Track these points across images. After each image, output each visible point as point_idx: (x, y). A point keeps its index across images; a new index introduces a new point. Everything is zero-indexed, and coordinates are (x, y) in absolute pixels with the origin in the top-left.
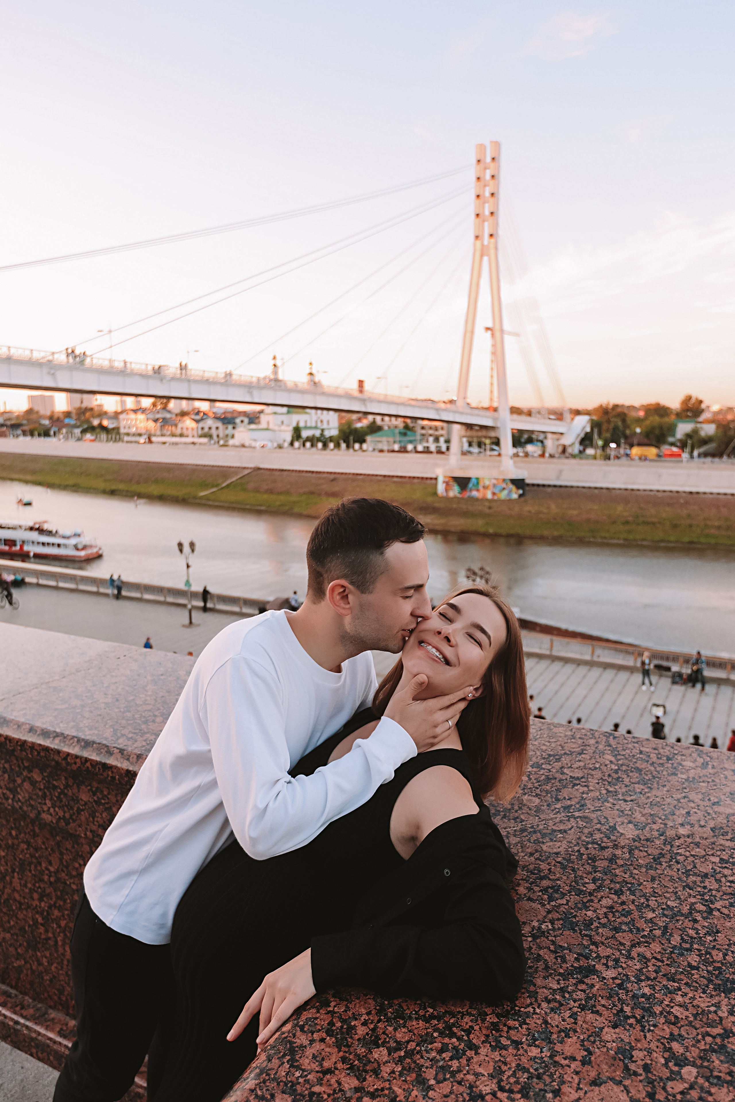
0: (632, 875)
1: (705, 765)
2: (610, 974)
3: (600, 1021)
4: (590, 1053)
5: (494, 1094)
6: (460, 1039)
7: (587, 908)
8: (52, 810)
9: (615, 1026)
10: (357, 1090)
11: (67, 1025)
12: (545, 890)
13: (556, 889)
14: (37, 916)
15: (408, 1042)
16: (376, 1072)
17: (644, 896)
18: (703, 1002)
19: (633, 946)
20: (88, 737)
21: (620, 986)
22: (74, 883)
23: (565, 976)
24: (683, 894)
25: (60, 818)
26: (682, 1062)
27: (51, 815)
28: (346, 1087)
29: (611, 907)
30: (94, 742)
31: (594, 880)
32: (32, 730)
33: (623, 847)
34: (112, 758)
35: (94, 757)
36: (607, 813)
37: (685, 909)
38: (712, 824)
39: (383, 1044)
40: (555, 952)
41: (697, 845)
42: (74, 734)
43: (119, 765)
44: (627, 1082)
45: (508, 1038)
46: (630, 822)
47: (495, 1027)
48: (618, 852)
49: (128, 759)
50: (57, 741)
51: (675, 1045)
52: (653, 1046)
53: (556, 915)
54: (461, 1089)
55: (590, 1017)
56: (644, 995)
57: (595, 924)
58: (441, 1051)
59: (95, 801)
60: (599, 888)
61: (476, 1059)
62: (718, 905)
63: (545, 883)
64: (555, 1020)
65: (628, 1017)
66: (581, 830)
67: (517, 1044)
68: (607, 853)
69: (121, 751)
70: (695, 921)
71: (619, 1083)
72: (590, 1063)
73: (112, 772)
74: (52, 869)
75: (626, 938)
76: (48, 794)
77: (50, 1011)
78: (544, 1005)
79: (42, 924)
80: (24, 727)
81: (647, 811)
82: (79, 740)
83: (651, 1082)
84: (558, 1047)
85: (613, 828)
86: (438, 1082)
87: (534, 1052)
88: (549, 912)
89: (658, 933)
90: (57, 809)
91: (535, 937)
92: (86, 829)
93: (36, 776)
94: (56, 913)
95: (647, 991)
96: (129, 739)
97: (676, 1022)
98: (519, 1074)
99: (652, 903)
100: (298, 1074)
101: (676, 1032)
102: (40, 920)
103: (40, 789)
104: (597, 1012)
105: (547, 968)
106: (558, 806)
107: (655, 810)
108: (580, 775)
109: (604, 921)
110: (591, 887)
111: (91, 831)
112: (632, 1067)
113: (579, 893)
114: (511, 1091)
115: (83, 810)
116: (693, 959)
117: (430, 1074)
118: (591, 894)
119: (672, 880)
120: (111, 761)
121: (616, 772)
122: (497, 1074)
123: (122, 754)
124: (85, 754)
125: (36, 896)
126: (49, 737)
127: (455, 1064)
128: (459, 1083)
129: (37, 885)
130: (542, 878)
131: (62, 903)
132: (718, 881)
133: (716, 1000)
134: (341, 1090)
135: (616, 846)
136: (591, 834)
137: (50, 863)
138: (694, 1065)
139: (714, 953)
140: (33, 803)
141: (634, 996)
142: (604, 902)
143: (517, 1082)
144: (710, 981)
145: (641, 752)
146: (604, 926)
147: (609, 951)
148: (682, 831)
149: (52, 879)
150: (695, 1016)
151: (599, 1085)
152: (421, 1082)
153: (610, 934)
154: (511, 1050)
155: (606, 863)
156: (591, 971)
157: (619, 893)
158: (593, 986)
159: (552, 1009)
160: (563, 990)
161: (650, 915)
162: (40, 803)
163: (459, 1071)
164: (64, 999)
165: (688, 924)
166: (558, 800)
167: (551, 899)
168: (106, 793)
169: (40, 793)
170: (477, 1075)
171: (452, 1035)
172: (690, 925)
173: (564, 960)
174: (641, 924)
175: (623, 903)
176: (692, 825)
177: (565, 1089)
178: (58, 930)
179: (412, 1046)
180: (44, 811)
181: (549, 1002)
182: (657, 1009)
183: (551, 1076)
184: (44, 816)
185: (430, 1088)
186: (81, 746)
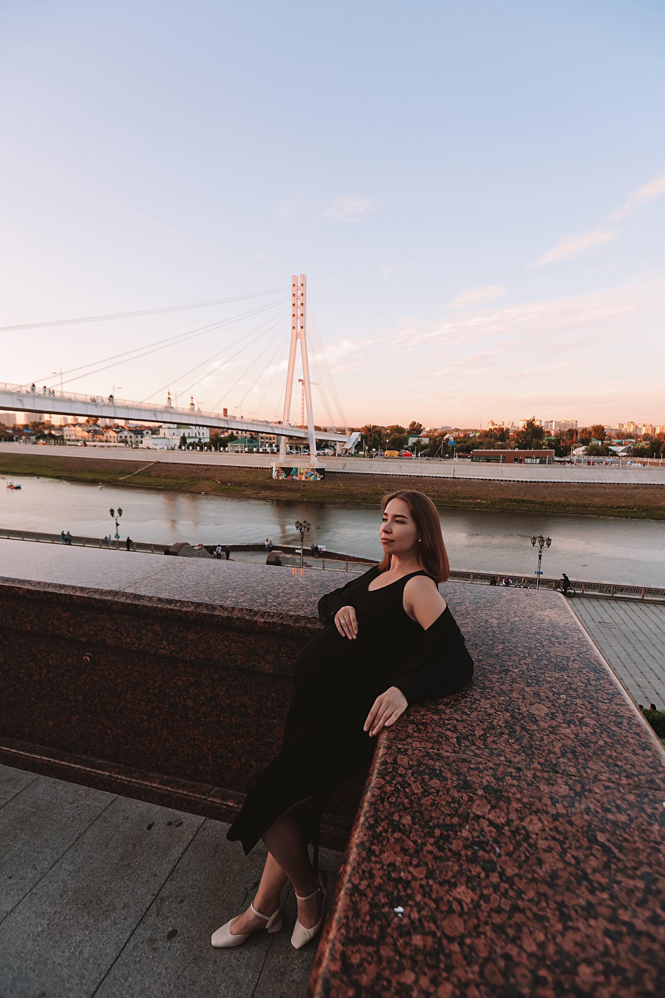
0: (505, 637)
1: (512, 594)
2: (516, 670)
3: (522, 686)
4: (524, 696)
5: (495, 713)
6: (470, 698)
7: (494, 650)
8: (167, 647)
9: (528, 687)
10: (440, 719)
11: (163, 778)
12: (472, 645)
13: (477, 644)
14: (143, 716)
15: (450, 702)
16: (445, 713)
17: (514, 643)
18: (557, 675)
19: (520, 660)
20: (197, 601)
21: (523, 674)
22: (171, 692)
23: (499, 673)
24: (530, 641)
25: (173, 651)
26: (559, 694)
27: (166, 650)
28: (435, 719)
29: (503, 649)
30: (202, 604)
31: (491, 640)
32: (160, 600)
33: (495, 627)
34: (216, 611)
35: (205, 611)
36: (481, 615)
37: (533, 646)
38: (527, 615)
39: (441, 704)
40: (490, 666)
41: (525, 623)
42: (188, 600)
43: (222, 614)
44: (543, 702)
45: (490, 695)
46: (492, 618)
47: (482, 692)
48: (494, 629)
49: (227, 610)
50: (178, 605)
51: (553, 689)
52: (546, 690)
53: (482, 654)
54: (482, 713)
55: (517, 685)
56: (533, 676)
57: (500, 655)
58: (466, 703)
59: (198, 638)
60: (494, 642)
61: (481, 703)
62: (545, 643)
63: (470, 643)
64: (504, 687)
65: (531, 683)
66: (473, 622)
67: (494, 697)
68: (490, 629)
69: (221, 606)
70: (539, 650)
71: (540, 703)
72: (525, 699)
73: (218, 618)
74: (156, 685)
75: (516, 658)
76: (165, 637)
77: (150, 773)
78: (497, 683)
79: (146, 720)
80: (154, 599)
81: (497, 613)
82: (193, 603)
83: (551, 701)
84: (511, 696)
85: (487, 620)
86: (471, 712)
87: (503, 698)
88: (479, 653)
89: (527, 655)
90: (171, 646)
91: (479, 662)
92: (191, 655)
93: (157, 628)
94: (158, 711)
95: (534, 674)
96: (221, 601)
97: (550, 682)
98: (501, 706)
99: (519, 645)
100: (412, 717)
101: (552, 685)
102: (145, 718)
103: (159, 636)
104: (519, 683)
105: (490, 671)
106: (458, 614)
107: (501, 612)
108: (460, 601)
109: (503, 653)
110: (491, 642)
111: (194, 656)
112: (542, 698)
113: (487, 645)
114: (501, 711)
115: (189, 644)
116: (545, 662)
117: (466, 710)
118: (492, 645)
119: (522, 636)
120: (216, 613)
121: (475, 599)
122: (492, 707)
123: (222, 608)
124: (199, 610)
125: (143, 703)
126: (173, 603)
127: (474, 706)
128: (480, 711)
129: (145, 696)
130: (469, 641)
131: (162, 705)
132: (540, 635)
133: (561, 674)
134: (434, 720)
135: (492, 627)
136: (478, 623)
137: (155, 682)
138: (563, 694)
139: (552, 659)
140: (153, 644)
141: (530, 676)
142: (499, 647)
143: (502, 708)
144: (555, 668)
145: (482, 591)
146: (504, 655)
147: (511, 663)
148: (516, 619)
149: (156, 691)
150: (556, 679)
151: (533, 705)
152: (465, 713)
153: (508, 657)
154: (493, 699)
155: (491, 634)
156: (508, 671)
157: (503, 643)
158: (512, 675)
159: (501, 684)
160: (501, 678)
161: (520, 650)
162: (159, 644)
163: (477, 708)
164: (160, 763)
165: (536, 651)
166: (456, 612)
167: (477, 648)
168: (206, 633)
169: (159, 638)
170: (485, 708)
171: (467, 697)
172: (538, 651)
173: (495, 668)
174: (518, 653)
175: (507, 647)
176: (519, 617)
177: (521, 707)
178: (158, 722)
179: (453, 703)
180: (161, 648)
181: (498, 682)
182: (541, 679)
183: (513, 704)
184: (161, 651)
185: (469, 714)
186: (195, 606)
